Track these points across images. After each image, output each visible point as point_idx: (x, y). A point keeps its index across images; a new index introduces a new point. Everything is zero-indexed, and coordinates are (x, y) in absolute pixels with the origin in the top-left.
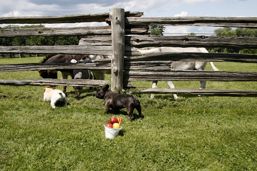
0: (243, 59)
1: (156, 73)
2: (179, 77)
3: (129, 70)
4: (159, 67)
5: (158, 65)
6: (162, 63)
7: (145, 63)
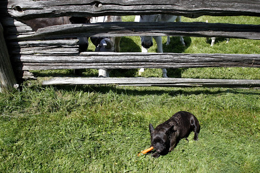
0: (199, 32)
1: (58, 58)
2: (94, 64)
3: (20, 55)
4: (60, 49)
5: (59, 46)
6: (65, 44)
7: (40, 44)
